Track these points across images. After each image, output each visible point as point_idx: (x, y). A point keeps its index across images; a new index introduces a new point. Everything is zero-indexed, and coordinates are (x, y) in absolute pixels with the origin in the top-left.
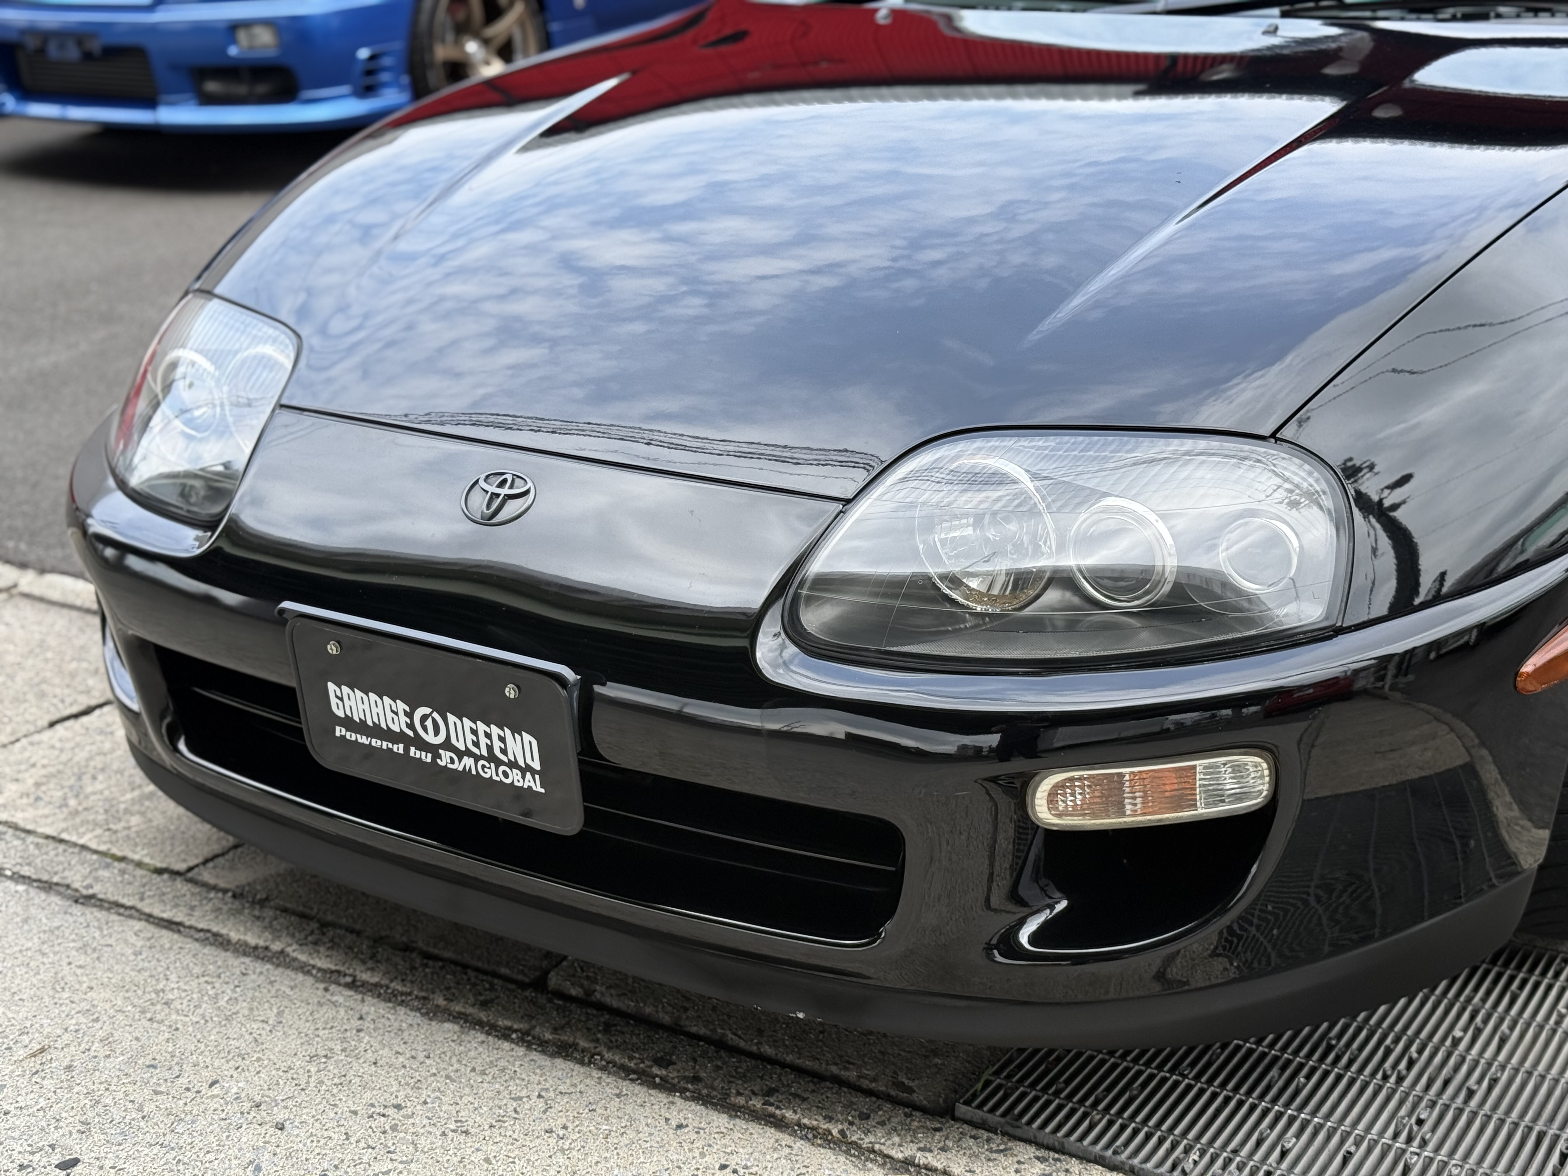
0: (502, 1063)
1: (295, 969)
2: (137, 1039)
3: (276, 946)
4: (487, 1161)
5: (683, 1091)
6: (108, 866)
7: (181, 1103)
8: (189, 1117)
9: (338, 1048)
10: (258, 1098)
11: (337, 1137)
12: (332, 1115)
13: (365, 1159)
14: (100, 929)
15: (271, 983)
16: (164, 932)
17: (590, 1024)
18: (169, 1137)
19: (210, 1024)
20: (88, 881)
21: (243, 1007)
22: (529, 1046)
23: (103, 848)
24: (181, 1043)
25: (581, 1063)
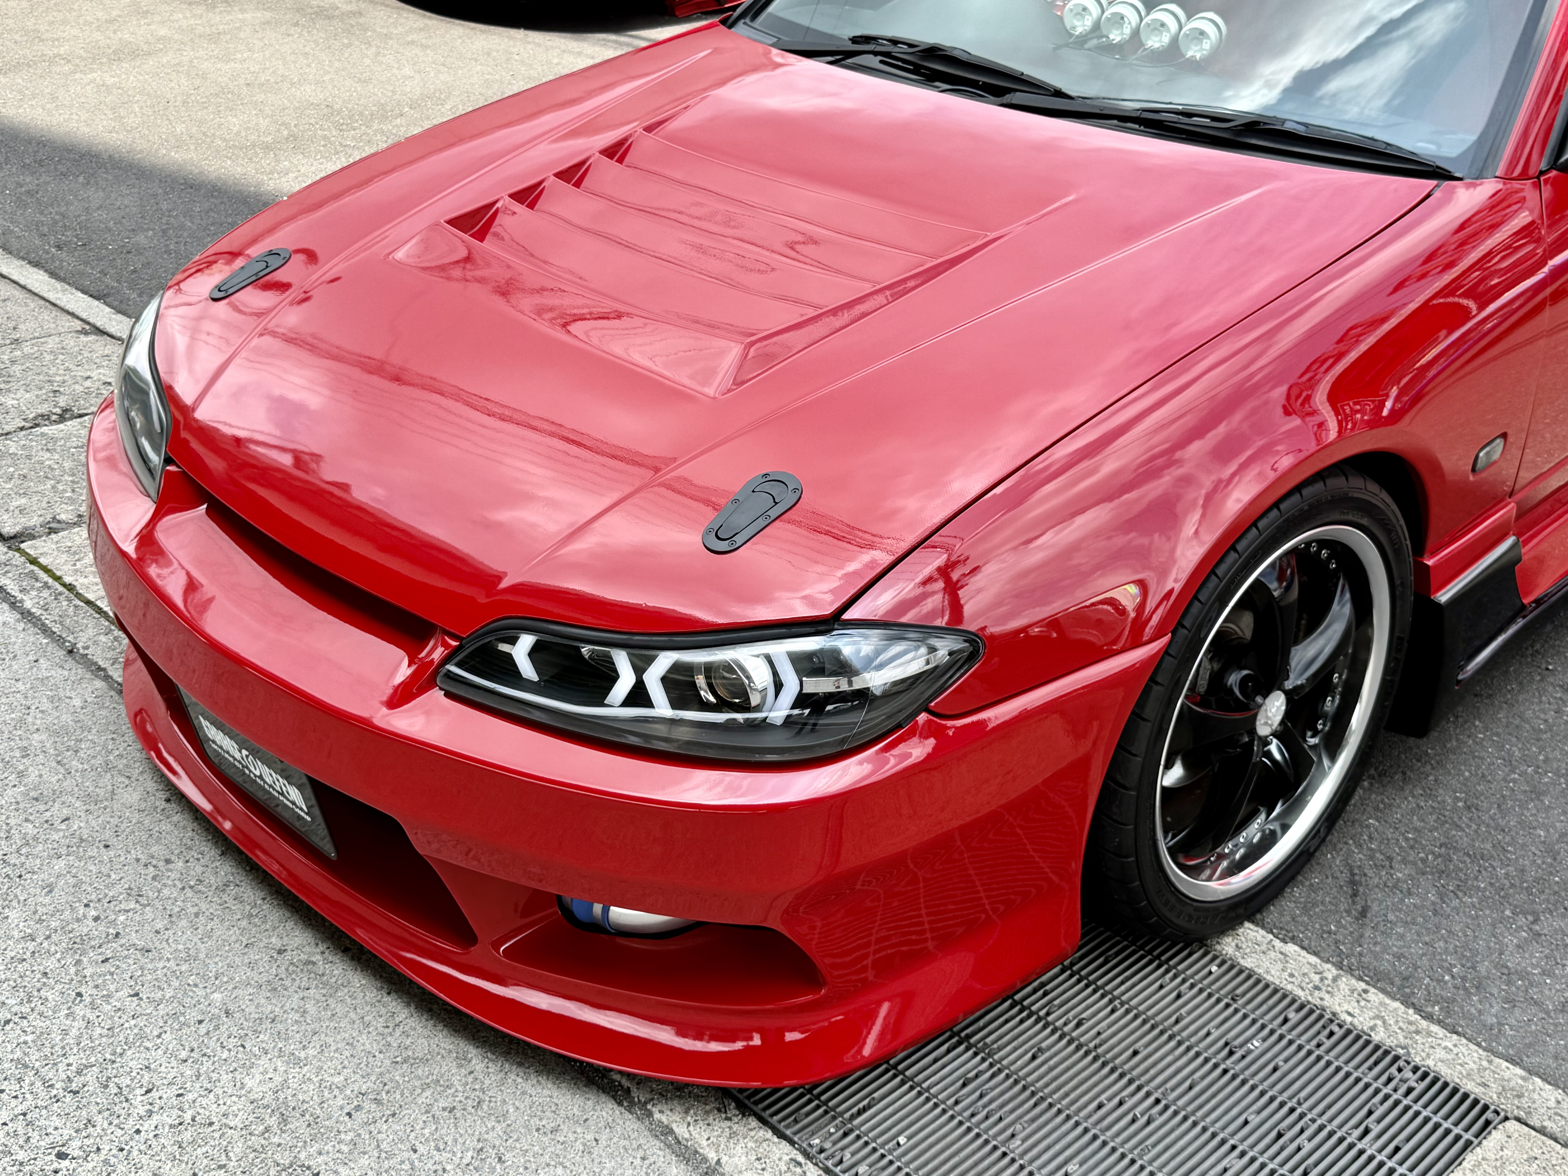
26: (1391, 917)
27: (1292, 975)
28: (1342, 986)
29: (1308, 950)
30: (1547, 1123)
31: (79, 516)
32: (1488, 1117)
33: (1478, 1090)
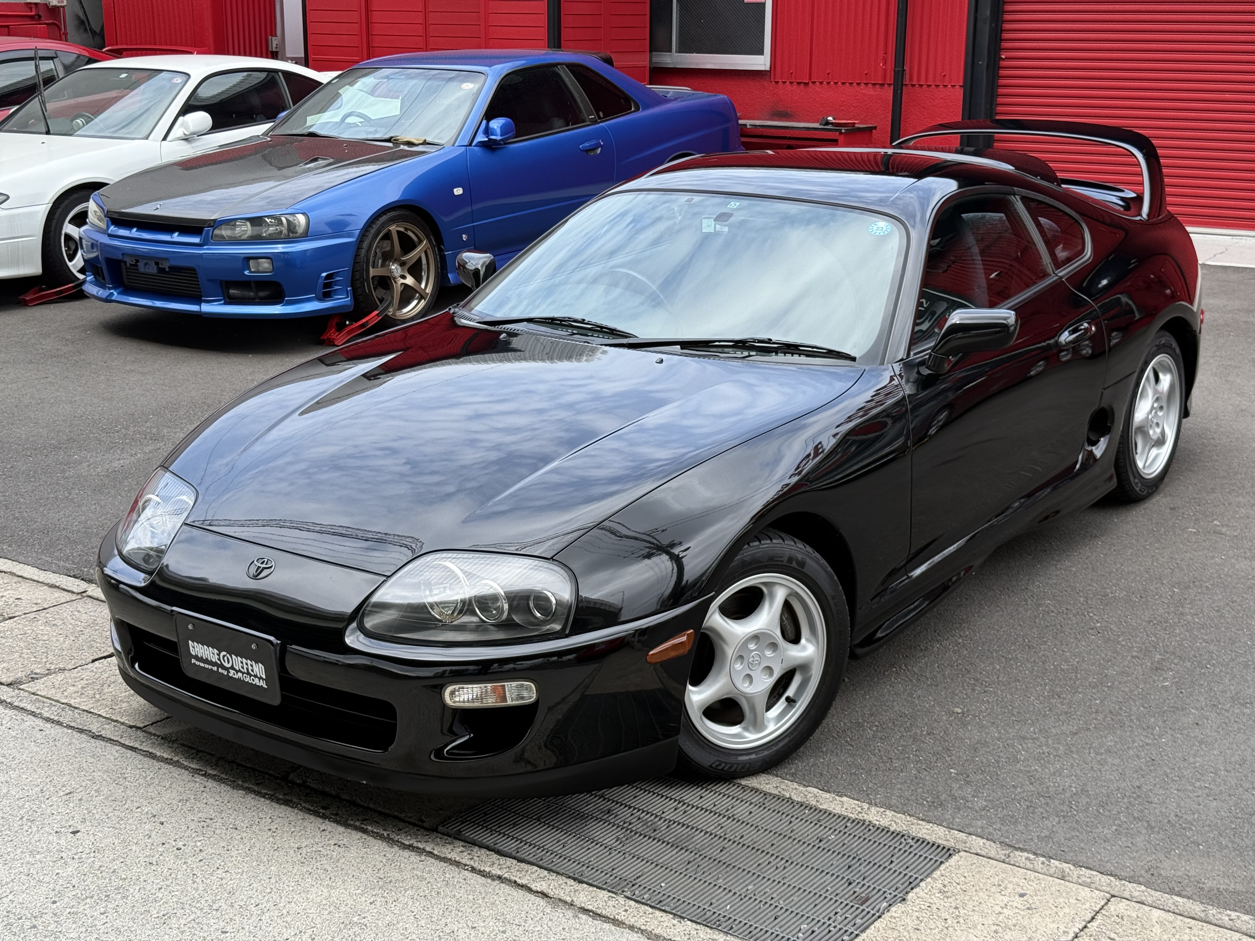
0: (259, 806)
1: (182, 768)
2: (110, 790)
3: (176, 759)
4: (242, 838)
5: (330, 819)
6: (109, 724)
7: (124, 814)
8: (126, 819)
9: (192, 798)
10: (155, 814)
11: (184, 828)
12: (184, 820)
13: (193, 836)
14: (101, 749)
16: (129, 751)
17: (300, 793)
18: (117, 825)
19: (141, 787)
20: (99, 729)
21: (156, 781)
22: (272, 801)
23: (108, 716)
24: (128, 793)
25: (292, 807)
26: (893, 781)
27: (847, 809)
28: (873, 811)
29: (853, 799)
30: (979, 851)
31: (48, 670)
32: (951, 852)
33: (944, 843)
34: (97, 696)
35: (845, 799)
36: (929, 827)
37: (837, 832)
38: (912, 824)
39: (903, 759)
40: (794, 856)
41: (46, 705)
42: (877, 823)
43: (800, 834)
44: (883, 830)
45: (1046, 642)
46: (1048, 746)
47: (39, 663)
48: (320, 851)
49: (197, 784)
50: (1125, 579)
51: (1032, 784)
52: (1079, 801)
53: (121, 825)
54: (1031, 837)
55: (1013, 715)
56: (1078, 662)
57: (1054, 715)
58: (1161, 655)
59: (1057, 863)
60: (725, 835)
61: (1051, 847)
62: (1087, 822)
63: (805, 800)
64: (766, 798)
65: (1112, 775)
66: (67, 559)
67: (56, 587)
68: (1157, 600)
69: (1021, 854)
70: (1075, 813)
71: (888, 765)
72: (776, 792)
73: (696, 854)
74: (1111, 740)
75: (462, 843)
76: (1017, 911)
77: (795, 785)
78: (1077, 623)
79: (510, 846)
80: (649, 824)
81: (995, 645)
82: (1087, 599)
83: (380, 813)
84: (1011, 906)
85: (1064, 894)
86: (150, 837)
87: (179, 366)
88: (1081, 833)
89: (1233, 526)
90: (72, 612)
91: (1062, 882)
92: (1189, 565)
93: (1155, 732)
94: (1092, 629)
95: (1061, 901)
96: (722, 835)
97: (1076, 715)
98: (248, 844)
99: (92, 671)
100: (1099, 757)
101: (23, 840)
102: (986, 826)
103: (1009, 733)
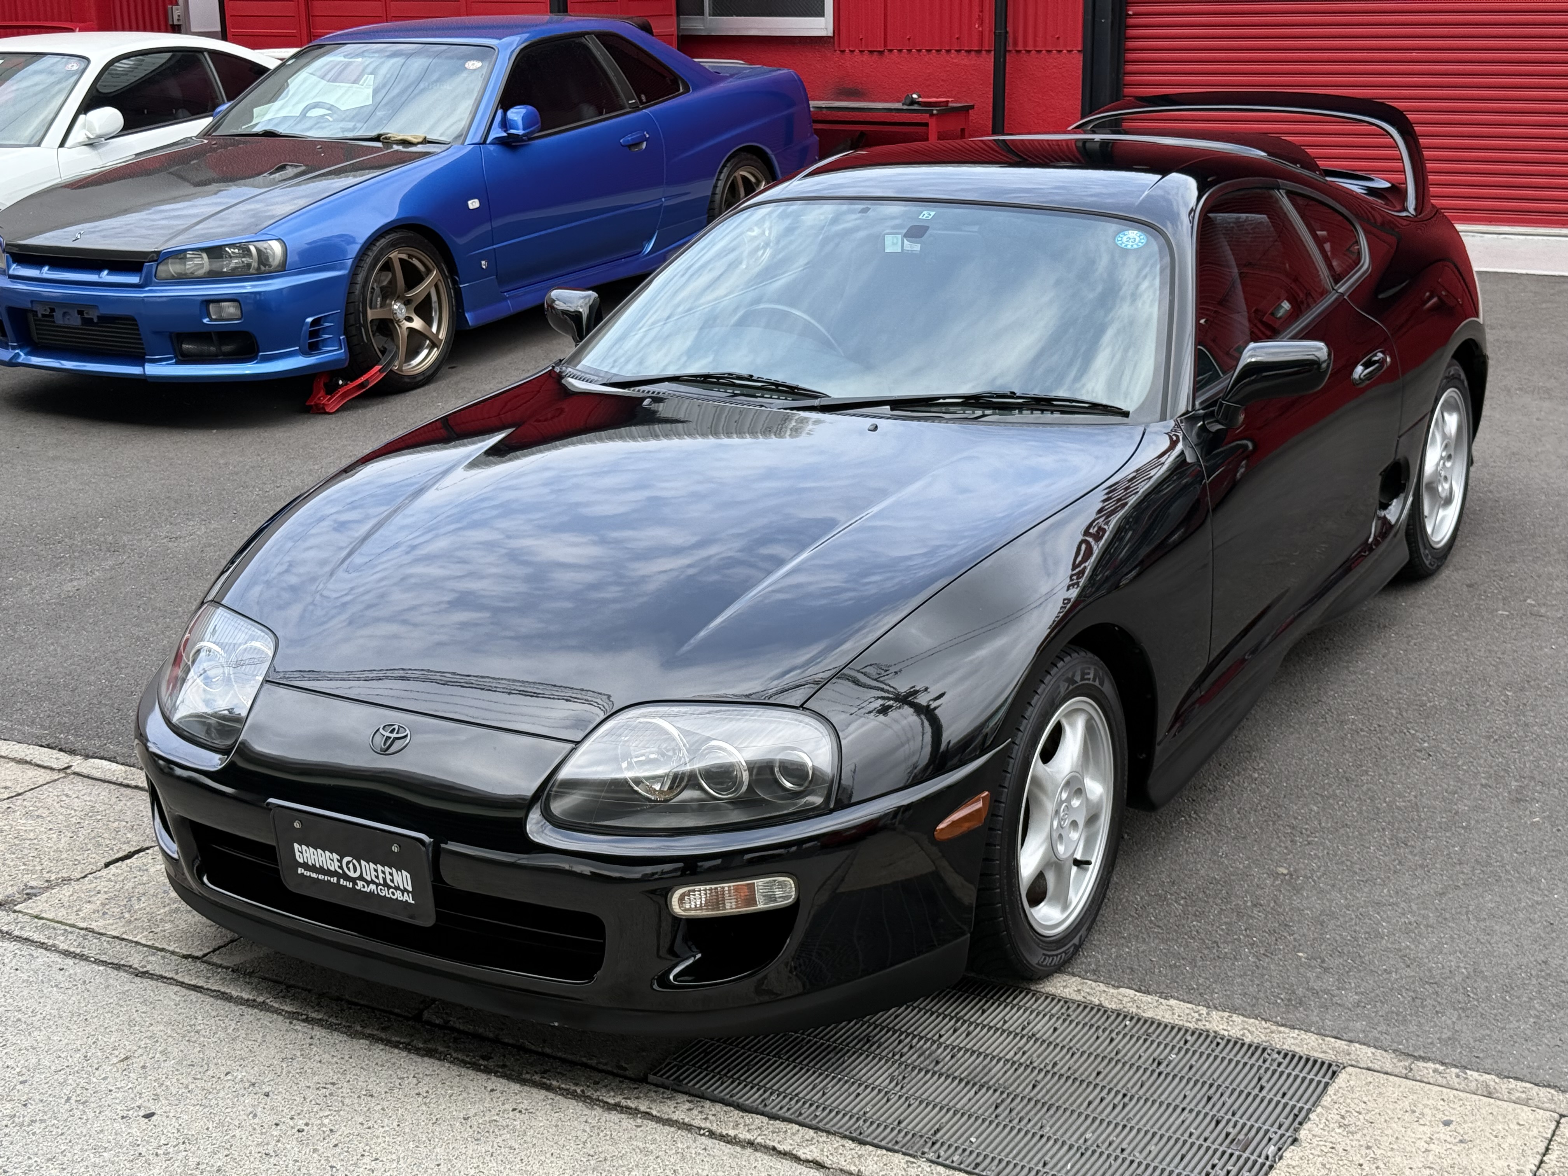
0: (393, 1060)
1: (272, 1012)
2: (182, 1051)
3: (260, 999)
4: (383, 1109)
5: (496, 1073)
6: (154, 954)
7: (210, 1084)
8: (215, 1091)
9: (298, 1054)
10: (253, 1081)
11: (299, 1099)
12: (296, 1088)
13: (315, 1110)
14: (153, 991)
15: (258, 1020)
16: (192, 992)
17: (446, 1039)
18: (204, 1101)
19: (223, 1043)
20: (143, 963)
21: (242, 1033)
22: (409, 1051)
23: (149, 943)
24: (207, 1053)
25: (440, 1060)
26: (1229, 973)
27: (1179, 1016)
28: (1214, 1017)
29: (1184, 1001)
30: (1370, 1065)
31: (47, 881)
32: (1334, 1068)
33: (1321, 1055)
34: (127, 915)
35: (1172, 1002)
36: (1295, 1035)
37: (1176, 1050)
38: (1272, 1032)
39: (1233, 942)
40: (1132, 1087)
41: (59, 932)
42: (1226, 1033)
43: (1129, 1055)
44: (1236, 1043)
45: (1366, 772)
46: (1412, 912)
47: (33, 872)
48: (495, 1121)
49: (300, 1035)
50: (1441, 682)
51: (1408, 966)
52: (1475, 986)
53: (210, 1100)
54: (1430, 1041)
55: (1356, 873)
56: (1416, 797)
57: (1408, 871)
58: (1516, 781)
59: (1475, 1074)
60: (1031, 1063)
61: (1461, 1053)
62: (1496, 1015)
63: (1121, 1006)
64: (1068, 1008)
65: (1506, 947)
66: (33, 722)
67: (26, 762)
68: (1488, 707)
69: (1425, 1065)
70: (1476, 1003)
71: (1215, 951)
72: (1079, 998)
73: (1002, 1093)
74: (1491, 900)
75: (686, 1097)
76: (1449, 1146)
77: (1102, 987)
78: (1399, 745)
79: (752, 1098)
80: (927, 1053)
81: (1301, 779)
82: (1401, 711)
83: (563, 1061)
84: (1439, 1139)
85: (1500, 1118)
86: (255, 1116)
87: (120, 449)
88: (1491, 1031)
89: (1553, 606)
90: (58, 796)
91: (1492, 1101)
92: (1514, 659)
93: (1542, 886)
94: (1420, 751)
95: (1500, 1127)
96: (1028, 1062)
97: (1436, 868)
98: (394, 1117)
99: (110, 880)
100: (1482, 925)
101: (79, 1132)
102: (1368, 1029)
103: (1357, 898)
